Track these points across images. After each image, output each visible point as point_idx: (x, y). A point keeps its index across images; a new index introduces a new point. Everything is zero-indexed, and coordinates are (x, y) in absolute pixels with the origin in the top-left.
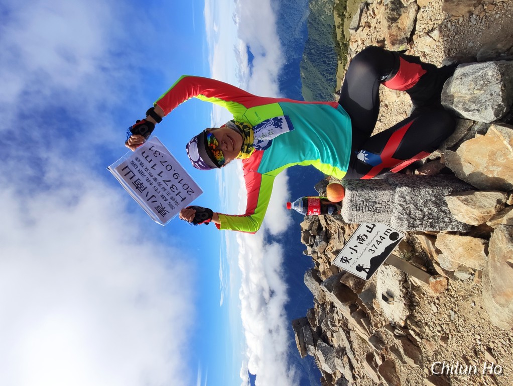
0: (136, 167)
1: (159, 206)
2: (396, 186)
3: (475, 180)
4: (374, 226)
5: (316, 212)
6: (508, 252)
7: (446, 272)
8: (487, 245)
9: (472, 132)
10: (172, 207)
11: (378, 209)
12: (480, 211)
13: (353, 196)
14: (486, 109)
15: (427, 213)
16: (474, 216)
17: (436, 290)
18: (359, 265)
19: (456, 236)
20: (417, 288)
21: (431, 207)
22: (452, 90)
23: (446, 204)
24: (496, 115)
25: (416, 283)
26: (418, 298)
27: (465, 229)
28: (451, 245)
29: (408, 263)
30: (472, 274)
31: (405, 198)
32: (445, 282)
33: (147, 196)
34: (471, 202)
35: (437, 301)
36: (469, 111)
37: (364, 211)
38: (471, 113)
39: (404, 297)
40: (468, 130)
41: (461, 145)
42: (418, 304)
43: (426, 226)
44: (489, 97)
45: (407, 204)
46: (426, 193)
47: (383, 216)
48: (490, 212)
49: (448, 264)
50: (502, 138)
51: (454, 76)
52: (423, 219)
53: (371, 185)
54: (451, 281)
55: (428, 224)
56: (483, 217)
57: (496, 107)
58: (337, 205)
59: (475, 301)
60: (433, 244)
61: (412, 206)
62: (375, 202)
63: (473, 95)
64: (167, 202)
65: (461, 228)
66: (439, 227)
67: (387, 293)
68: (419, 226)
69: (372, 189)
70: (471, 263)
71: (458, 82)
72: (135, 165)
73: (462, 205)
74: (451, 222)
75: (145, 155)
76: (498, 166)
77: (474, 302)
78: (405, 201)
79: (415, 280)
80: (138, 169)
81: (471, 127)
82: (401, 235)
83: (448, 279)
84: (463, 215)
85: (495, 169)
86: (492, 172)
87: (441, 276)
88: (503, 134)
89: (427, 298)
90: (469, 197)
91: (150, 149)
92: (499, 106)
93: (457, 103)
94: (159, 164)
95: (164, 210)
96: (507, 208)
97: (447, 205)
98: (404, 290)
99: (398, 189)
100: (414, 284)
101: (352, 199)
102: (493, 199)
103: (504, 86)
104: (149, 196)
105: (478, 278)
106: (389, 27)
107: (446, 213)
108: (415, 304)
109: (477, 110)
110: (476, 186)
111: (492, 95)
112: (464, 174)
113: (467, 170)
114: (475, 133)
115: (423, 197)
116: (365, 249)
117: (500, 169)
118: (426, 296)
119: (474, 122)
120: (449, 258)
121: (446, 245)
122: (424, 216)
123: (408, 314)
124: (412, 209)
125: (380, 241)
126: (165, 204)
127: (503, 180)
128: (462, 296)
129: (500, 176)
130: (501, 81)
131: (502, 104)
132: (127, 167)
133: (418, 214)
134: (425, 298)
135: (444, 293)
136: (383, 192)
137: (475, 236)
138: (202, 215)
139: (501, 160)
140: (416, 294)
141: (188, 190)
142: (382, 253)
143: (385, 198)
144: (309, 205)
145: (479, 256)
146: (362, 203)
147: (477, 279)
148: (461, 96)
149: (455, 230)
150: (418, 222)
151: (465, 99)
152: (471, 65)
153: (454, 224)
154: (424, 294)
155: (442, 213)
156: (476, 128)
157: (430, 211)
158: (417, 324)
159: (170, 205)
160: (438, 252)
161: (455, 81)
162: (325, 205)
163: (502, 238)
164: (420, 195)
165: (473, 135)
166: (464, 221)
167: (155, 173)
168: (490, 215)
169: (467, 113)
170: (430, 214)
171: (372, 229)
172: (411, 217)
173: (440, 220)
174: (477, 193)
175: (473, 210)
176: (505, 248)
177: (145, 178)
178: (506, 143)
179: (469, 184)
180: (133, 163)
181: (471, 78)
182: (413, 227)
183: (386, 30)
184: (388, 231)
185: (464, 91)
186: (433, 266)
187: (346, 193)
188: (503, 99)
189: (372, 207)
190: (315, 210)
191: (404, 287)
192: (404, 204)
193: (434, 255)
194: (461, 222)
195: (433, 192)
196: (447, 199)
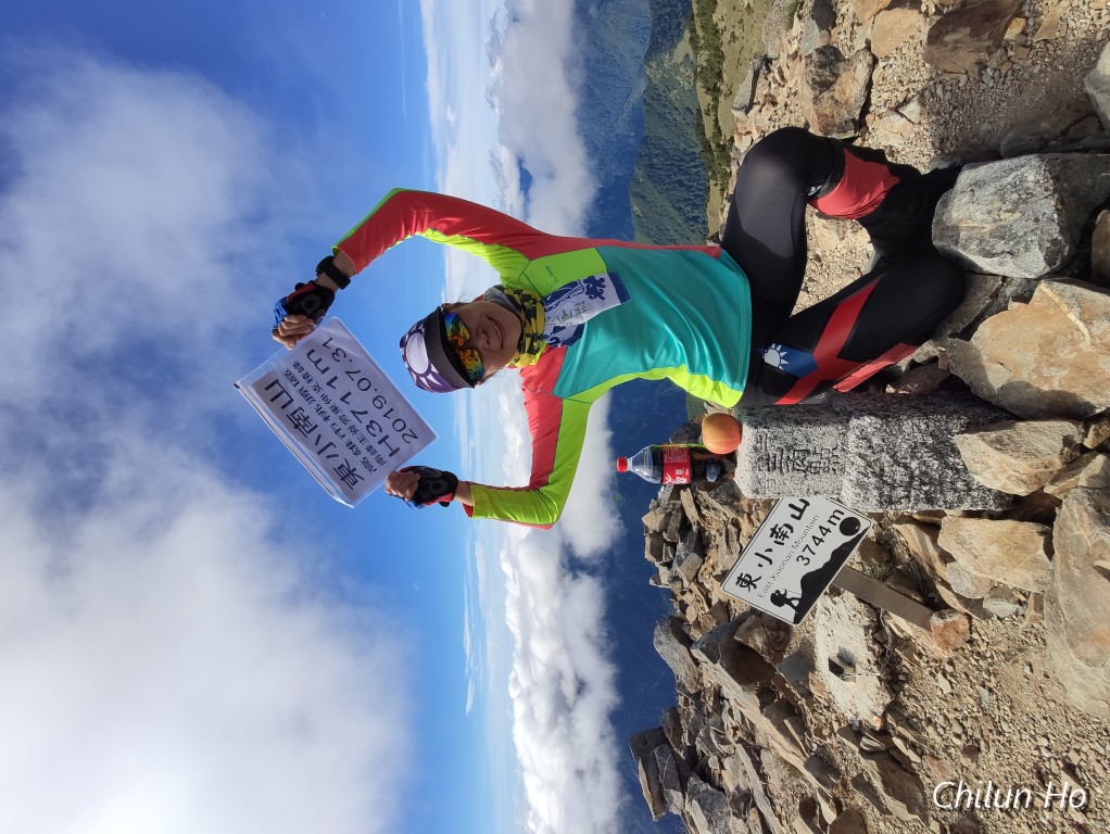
0: (294, 383)
1: (342, 465)
2: (850, 415)
3: (1013, 398)
4: (807, 504)
5: (680, 476)
6: (1095, 545)
7: (966, 602)
8: (1048, 537)
9: (1001, 300)
10: (370, 468)
11: (814, 465)
12: (1030, 462)
13: (759, 439)
14: (1027, 249)
15: (917, 472)
16: (1017, 474)
17: (946, 644)
18: (777, 591)
19: (981, 521)
20: (905, 643)
21: (926, 459)
22: (955, 215)
23: (956, 452)
24: (1049, 261)
25: (902, 631)
26: (908, 665)
27: (1001, 505)
28: (974, 542)
29: (882, 586)
30: (1020, 603)
31: (869, 441)
32: (963, 625)
33: (317, 444)
34: (1008, 444)
35: (949, 669)
36: (993, 255)
37: (784, 471)
38: (996, 259)
39: (877, 663)
40: (991, 297)
41: (981, 327)
42: (909, 678)
43: (917, 500)
44: (1032, 225)
45: (874, 453)
46: (913, 429)
47: (824, 481)
48: (1051, 464)
49: (968, 584)
50: (1065, 309)
51: (956, 187)
52: (910, 484)
53: (796, 416)
54: (976, 621)
55: (922, 496)
56: (1036, 475)
57: (1049, 245)
58: (726, 461)
59: (1031, 661)
60: (934, 541)
61: (885, 458)
62: (807, 451)
63: (999, 223)
64: (361, 457)
65: (991, 502)
66: (945, 502)
67: (840, 656)
68: (903, 500)
69: (799, 423)
70: (1017, 577)
71: (966, 198)
72: (293, 379)
73: (991, 450)
74: (970, 489)
75: (314, 357)
76: (1060, 366)
77: (1030, 665)
78: (870, 447)
79: (898, 624)
80: (299, 387)
81: (998, 290)
82: (864, 523)
83: (970, 618)
84: (993, 474)
85: (1054, 374)
86: (1048, 380)
87: (954, 611)
88: (1066, 300)
89: (928, 662)
90: (1004, 433)
91: (324, 345)
92: (1054, 242)
93: (966, 241)
94: (343, 378)
95: (353, 475)
96: (1087, 455)
97: (959, 453)
98: (876, 647)
99: (854, 422)
100: (898, 633)
101: (758, 445)
102: (1055, 436)
103: (1061, 201)
104: (322, 444)
105: (1035, 610)
106: (816, 100)
107: (958, 471)
108: (901, 677)
109: (1009, 253)
110: (1015, 412)
111: (1037, 220)
112: (990, 387)
113: (996, 378)
114: (1007, 302)
115: (907, 437)
116: (789, 556)
117: (1064, 373)
118: (925, 659)
119: (1004, 278)
120: (970, 569)
121: (962, 542)
122: (912, 478)
123: (888, 700)
124: (886, 464)
125: (820, 536)
126: (356, 463)
127: (1073, 396)
128: (1004, 654)
129: (1065, 389)
130: (1054, 193)
131: (1060, 238)
132: (277, 381)
133: (900, 475)
134: (923, 664)
135: (963, 649)
136: (824, 429)
137: (1022, 519)
138: (433, 486)
139: (1066, 354)
140: (903, 657)
141: (406, 431)
142: (826, 565)
143: (829, 443)
144: (666, 461)
145: (1035, 561)
146: (778, 453)
147: (1033, 612)
148: (974, 227)
149: (980, 508)
150: (900, 492)
151: (983, 231)
152: (991, 164)
153: (975, 494)
154: (920, 655)
155: (950, 472)
156: (1009, 291)
157: (924, 468)
158: (909, 722)
159: (365, 462)
160: (946, 558)
161: (959, 196)
162: (699, 462)
163: (1081, 516)
164: (902, 432)
165: (1003, 305)
166: (996, 486)
167: (335, 396)
168: (1051, 472)
169: (988, 260)
170: (924, 473)
171: (802, 511)
172: (884, 482)
173: (947, 486)
174: (1021, 424)
175: (1013, 461)
176: (1089, 537)
177: (314, 405)
178: (1073, 317)
179: (1002, 409)
180: (288, 374)
181: (991, 189)
182: (890, 502)
183: (809, 106)
184: (837, 514)
185: (979, 216)
186: (936, 591)
187: (744, 433)
188: (1061, 228)
189: (801, 462)
190: (678, 472)
191: (875, 641)
192: (869, 452)
193: (938, 565)
194: (990, 490)
195: (928, 426)
196: (958, 440)
